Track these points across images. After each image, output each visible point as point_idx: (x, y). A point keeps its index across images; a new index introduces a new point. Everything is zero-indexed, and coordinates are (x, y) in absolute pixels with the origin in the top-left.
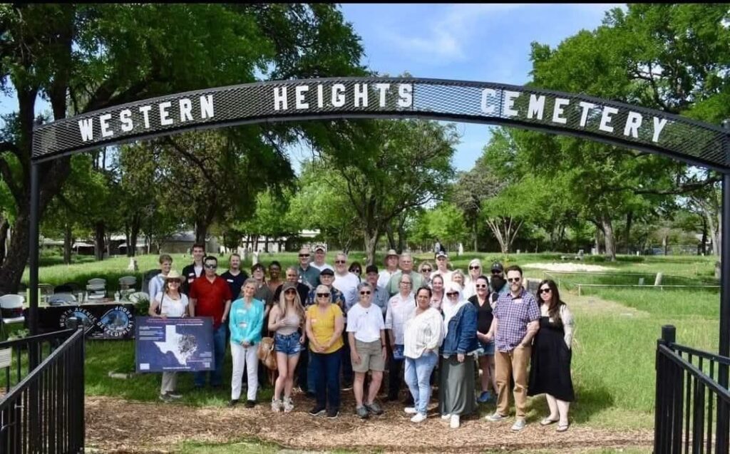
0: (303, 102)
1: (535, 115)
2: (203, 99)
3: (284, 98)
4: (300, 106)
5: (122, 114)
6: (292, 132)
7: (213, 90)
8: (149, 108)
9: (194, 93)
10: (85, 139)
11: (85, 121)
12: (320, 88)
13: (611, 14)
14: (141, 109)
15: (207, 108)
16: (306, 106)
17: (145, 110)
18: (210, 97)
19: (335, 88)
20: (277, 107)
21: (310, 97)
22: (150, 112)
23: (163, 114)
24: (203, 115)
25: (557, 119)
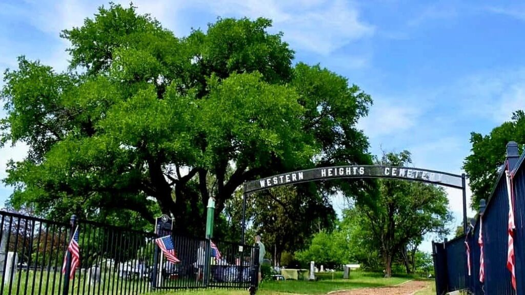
0: (331, 174)
1: (402, 175)
2: (299, 173)
3: (325, 173)
4: (329, 175)
5: (274, 179)
6: (333, 189)
7: (303, 171)
8: (283, 176)
9: (297, 172)
10: (262, 186)
12: (336, 169)
13: (516, 114)
15: (301, 176)
16: (331, 175)
17: (281, 177)
18: (302, 173)
19: (340, 169)
20: (323, 175)
21: (333, 172)
22: (283, 178)
23: (287, 178)
24: (300, 179)
25: (408, 176)
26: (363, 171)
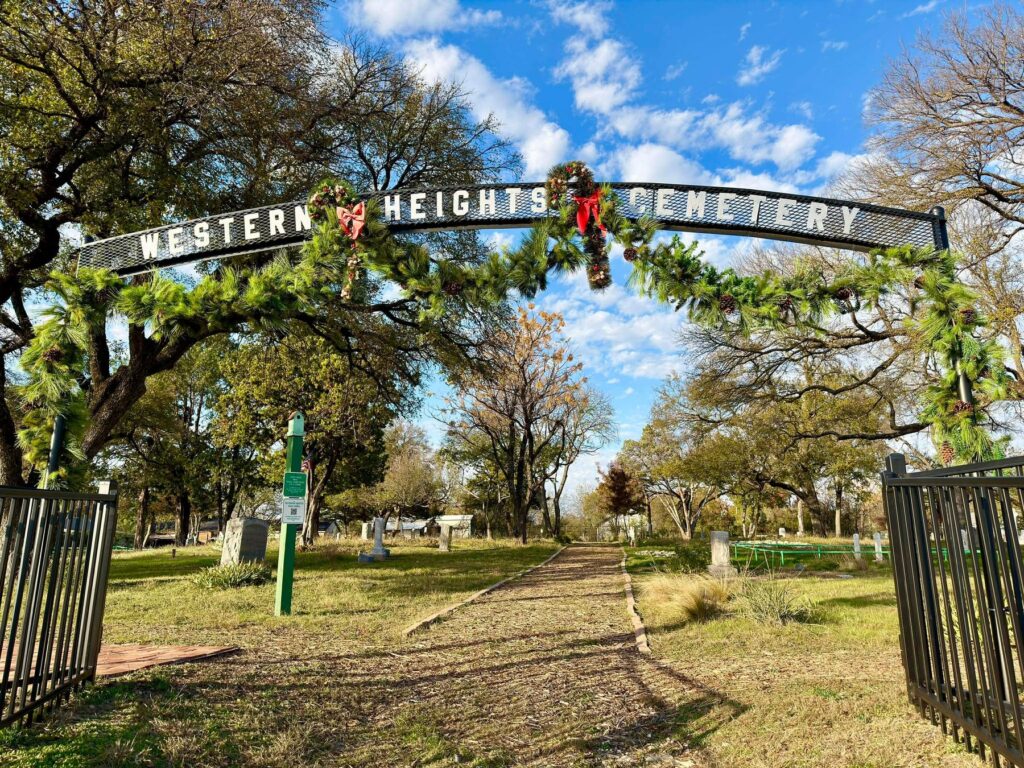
1: (695, 213)
2: (298, 210)
3: (397, 208)
4: (415, 215)
8: (232, 220)
9: (287, 204)
10: (147, 258)
12: (439, 195)
14: (221, 222)
15: (303, 219)
16: (422, 216)
17: (226, 223)
18: (308, 208)
19: (457, 195)
20: (387, 217)
22: (232, 226)
24: (298, 228)
25: (723, 216)
26: (544, 202)
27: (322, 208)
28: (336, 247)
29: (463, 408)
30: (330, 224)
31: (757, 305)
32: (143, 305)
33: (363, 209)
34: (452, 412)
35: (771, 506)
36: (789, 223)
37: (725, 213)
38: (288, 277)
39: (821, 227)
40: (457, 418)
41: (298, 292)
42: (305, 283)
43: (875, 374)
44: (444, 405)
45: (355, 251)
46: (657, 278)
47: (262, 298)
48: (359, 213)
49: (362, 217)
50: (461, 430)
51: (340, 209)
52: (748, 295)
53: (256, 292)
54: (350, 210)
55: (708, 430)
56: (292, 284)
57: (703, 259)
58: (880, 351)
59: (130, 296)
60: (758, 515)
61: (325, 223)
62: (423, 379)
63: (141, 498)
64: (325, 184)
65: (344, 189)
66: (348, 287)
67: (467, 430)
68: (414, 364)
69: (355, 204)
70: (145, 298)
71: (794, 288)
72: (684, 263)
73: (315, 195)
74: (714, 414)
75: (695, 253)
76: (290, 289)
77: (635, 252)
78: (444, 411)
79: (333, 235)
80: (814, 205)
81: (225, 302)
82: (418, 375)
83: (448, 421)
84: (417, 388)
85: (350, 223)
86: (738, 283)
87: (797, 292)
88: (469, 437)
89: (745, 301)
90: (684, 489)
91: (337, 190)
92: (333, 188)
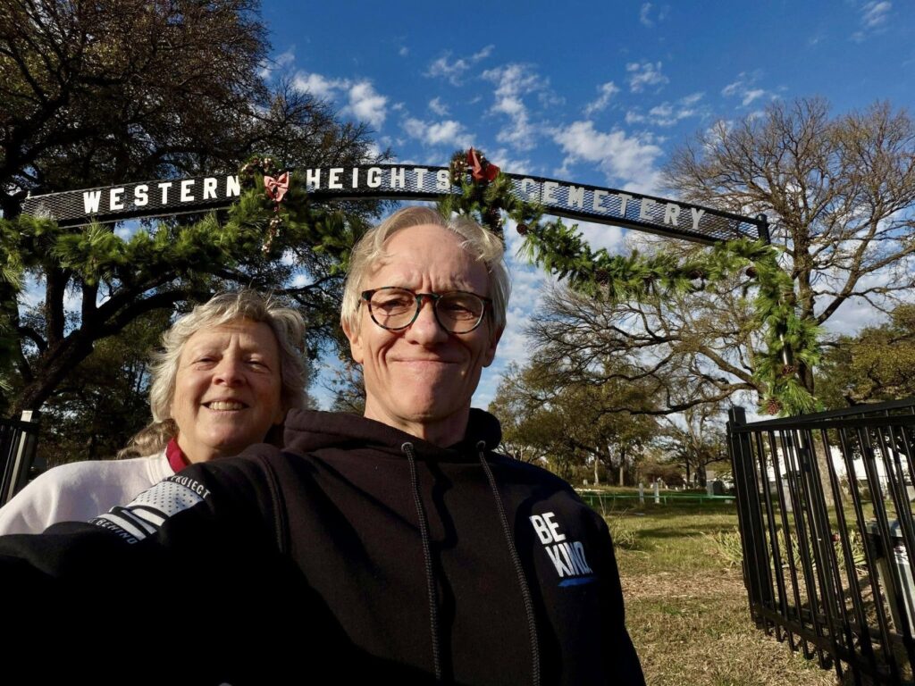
1: (576, 204)
3: (316, 178)
4: (333, 187)
5: (137, 189)
8: (170, 184)
9: (220, 173)
10: (88, 211)
11: (92, 193)
12: (356, 171)
14: (160, 186)
15: (234, 187)
17: (165, 186)
18: (239, 178)
19: (371, 170)
20: (309, 187)
21: (344, 178)
22: (169, 189)
23: (184, 191)
24: (229, 194)
25: (597, 207)
26: (447, 181)
27: (251, 176)
28: (260, 209)
29: (350, 380)
30: (258, 190)
31: (625, 278)
32: (79, 251)
33: (288, 178)
34: (341, 383)
35: (576, 464)
36: (651, 218)
37: (600, 206)
38: (216, 233)
39: (675, 223)
40: (345, 387)
41: (223, 246)
42: (230, 239)
43: (658, 367)
44: (334, 376)
45: (277, 213)
46: (544, 251)
47: (190, 250)
48: (284, 181)
49: (286, 185)
50: (347, 398)
51: (267, 179)
52: (619, 271)
53: (185, 243)
54: (276, 179)
55: (536, 407)
56: (219, 239)
57: (583, 239)
58: (662, 351)
59: (68, 242)
60: (567, 471)
61: (253, 189)
62: (320, 354)
63: (89, 442)
64: (256, 157)
65: (272, 161)
66: (269, 242)
67: (353, 398)
68: (314, 340)
69: (281, 174)
70: (82, 245)
71: (655, 267)
72: (567, 240)
73: (246, 166)
74: (541, 395)
75: (576, 234)
76: (216, 243)
77: (526, 228)
78: (335, 382)
79: (259, 198)
80: (669, 205)
81: (156, 252)
82: (315, 350)
83: (337, 391)
84: (315, 360)
85: (276, 190)
86: (610, 261)
87: (658, 270)
88: (354, 404)
89: (616, 276)
90: (516, 452)
91: (266, 162)
92: (263, 160)
